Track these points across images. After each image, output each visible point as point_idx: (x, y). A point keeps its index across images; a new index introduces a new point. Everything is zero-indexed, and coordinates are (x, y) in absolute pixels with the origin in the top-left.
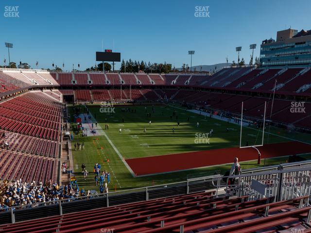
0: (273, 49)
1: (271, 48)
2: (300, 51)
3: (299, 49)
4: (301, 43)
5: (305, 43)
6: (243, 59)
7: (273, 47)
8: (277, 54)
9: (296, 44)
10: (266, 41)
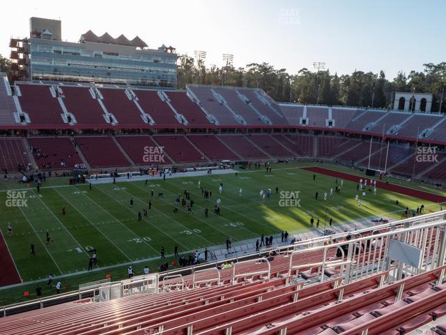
0: (60, 52)
1: (54, 48)
3: (111, 61)
4: (109, 54)
5: (117, 55)
7: (61, 49)
9: (105, 53)
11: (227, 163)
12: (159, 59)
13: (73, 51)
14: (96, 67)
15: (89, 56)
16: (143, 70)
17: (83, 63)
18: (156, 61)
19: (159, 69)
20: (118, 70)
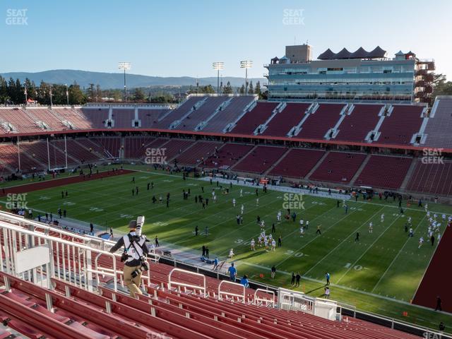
0: (290, 73)
1: (287, 71)
2: (337, 80)
3: (335, 76)
4: (336, 69)
5: (342, 69)
6: (229, 83)
7: (291, 70)
8: (297, 81)
9: (329, 69)
10: (275, 60)
11: (367, 190)
12: (391, 68)
13: (305, 71)
14: (321, 83)
15: (316, 73)
16: (371, 83)
17: (312, 81)
18: (385, 72)
19: (391, 80)
20: (344, 84)
